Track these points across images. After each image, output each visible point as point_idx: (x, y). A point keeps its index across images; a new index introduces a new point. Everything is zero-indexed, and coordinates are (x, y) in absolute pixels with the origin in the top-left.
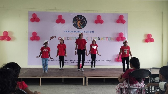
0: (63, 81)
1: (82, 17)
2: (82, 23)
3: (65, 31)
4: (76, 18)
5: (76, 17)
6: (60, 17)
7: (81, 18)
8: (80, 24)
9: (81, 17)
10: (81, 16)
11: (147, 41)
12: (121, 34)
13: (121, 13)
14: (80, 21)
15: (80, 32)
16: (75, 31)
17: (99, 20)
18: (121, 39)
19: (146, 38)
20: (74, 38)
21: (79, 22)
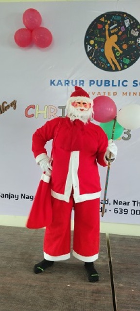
1: (123, 19)
2: (125, 47)
3: (52, 83)
4: (101, 23)
5: (97, 20)
6: (32, 17)
7: (121, 24)
8: (115, 52)
9: (119, 18)
10: (121, 14)
14: (115, 38)
15: (116, 83)
16: (91, 83)
21: (111, 42)
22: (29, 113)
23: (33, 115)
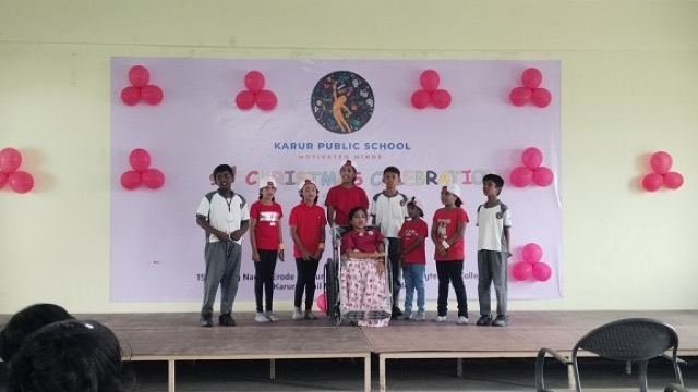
0: (273, 375)
1: (351, 79)
2: (354, 108)
3: (277, 146)
4: (328, 83)
5: (324, 80)
6: (254, 79)
7: (348, 84)
8: (344, 113)
9: (347, 78)
10: (348, 74)
11: (649, 184)
12: (531, 156)
13: (530, 58)
14: (343, 99)
15: (347, 146)
16: (321, 146)
17: (429, 94)
18: (534, 177)
19: (648, 170)
20: (319, 174)
21: (339, 103)
22: (251, 180)
23: (255, 182)
